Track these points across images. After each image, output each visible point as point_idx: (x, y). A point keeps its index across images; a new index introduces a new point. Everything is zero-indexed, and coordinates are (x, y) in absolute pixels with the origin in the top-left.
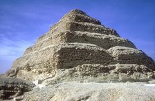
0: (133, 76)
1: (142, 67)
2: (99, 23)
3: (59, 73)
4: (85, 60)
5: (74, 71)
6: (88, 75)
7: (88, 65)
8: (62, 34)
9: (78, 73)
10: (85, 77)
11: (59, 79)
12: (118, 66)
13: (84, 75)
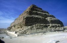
0: (57, 29)
1: (59, 25)
2: (41, 9)
3: (25, 28)
4: (37, 22)
5: (33, 27)
6: (39, 29)
7: (39, 24)
8: (27, 12)
9: (35, 28)
10: (38, 30)
11: (25, 31)
12: (51, 25)
13: (37, 29)
